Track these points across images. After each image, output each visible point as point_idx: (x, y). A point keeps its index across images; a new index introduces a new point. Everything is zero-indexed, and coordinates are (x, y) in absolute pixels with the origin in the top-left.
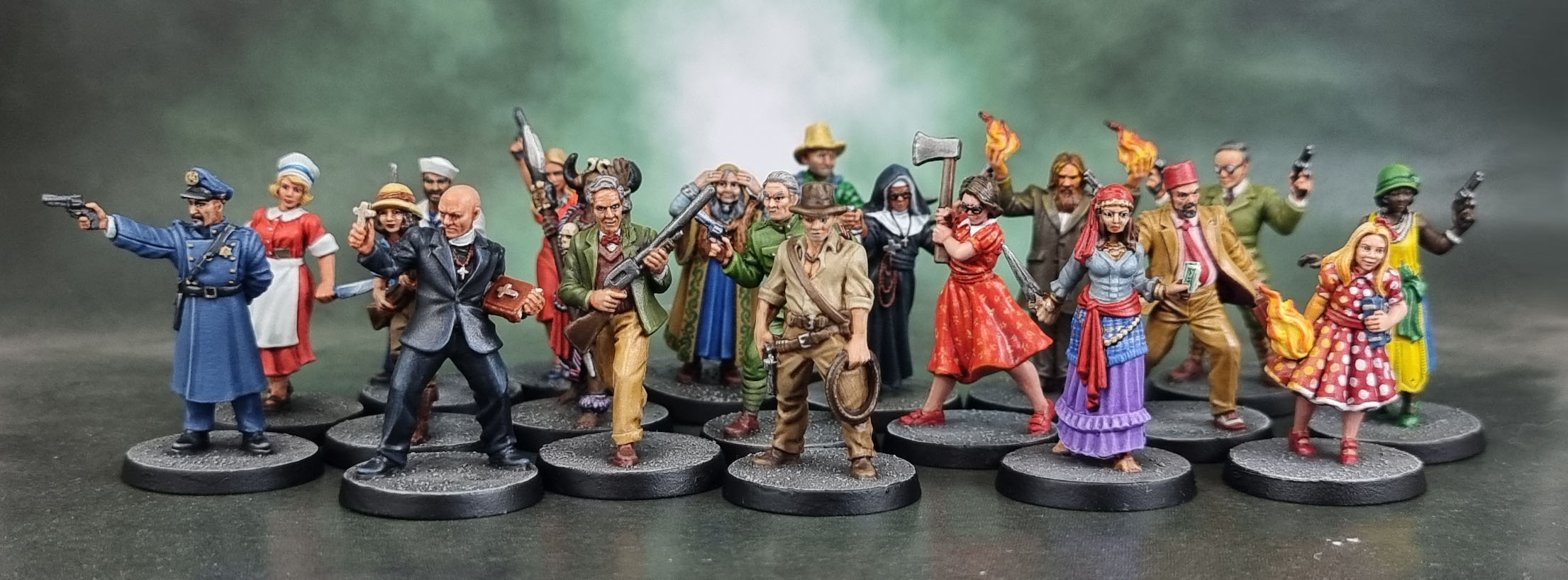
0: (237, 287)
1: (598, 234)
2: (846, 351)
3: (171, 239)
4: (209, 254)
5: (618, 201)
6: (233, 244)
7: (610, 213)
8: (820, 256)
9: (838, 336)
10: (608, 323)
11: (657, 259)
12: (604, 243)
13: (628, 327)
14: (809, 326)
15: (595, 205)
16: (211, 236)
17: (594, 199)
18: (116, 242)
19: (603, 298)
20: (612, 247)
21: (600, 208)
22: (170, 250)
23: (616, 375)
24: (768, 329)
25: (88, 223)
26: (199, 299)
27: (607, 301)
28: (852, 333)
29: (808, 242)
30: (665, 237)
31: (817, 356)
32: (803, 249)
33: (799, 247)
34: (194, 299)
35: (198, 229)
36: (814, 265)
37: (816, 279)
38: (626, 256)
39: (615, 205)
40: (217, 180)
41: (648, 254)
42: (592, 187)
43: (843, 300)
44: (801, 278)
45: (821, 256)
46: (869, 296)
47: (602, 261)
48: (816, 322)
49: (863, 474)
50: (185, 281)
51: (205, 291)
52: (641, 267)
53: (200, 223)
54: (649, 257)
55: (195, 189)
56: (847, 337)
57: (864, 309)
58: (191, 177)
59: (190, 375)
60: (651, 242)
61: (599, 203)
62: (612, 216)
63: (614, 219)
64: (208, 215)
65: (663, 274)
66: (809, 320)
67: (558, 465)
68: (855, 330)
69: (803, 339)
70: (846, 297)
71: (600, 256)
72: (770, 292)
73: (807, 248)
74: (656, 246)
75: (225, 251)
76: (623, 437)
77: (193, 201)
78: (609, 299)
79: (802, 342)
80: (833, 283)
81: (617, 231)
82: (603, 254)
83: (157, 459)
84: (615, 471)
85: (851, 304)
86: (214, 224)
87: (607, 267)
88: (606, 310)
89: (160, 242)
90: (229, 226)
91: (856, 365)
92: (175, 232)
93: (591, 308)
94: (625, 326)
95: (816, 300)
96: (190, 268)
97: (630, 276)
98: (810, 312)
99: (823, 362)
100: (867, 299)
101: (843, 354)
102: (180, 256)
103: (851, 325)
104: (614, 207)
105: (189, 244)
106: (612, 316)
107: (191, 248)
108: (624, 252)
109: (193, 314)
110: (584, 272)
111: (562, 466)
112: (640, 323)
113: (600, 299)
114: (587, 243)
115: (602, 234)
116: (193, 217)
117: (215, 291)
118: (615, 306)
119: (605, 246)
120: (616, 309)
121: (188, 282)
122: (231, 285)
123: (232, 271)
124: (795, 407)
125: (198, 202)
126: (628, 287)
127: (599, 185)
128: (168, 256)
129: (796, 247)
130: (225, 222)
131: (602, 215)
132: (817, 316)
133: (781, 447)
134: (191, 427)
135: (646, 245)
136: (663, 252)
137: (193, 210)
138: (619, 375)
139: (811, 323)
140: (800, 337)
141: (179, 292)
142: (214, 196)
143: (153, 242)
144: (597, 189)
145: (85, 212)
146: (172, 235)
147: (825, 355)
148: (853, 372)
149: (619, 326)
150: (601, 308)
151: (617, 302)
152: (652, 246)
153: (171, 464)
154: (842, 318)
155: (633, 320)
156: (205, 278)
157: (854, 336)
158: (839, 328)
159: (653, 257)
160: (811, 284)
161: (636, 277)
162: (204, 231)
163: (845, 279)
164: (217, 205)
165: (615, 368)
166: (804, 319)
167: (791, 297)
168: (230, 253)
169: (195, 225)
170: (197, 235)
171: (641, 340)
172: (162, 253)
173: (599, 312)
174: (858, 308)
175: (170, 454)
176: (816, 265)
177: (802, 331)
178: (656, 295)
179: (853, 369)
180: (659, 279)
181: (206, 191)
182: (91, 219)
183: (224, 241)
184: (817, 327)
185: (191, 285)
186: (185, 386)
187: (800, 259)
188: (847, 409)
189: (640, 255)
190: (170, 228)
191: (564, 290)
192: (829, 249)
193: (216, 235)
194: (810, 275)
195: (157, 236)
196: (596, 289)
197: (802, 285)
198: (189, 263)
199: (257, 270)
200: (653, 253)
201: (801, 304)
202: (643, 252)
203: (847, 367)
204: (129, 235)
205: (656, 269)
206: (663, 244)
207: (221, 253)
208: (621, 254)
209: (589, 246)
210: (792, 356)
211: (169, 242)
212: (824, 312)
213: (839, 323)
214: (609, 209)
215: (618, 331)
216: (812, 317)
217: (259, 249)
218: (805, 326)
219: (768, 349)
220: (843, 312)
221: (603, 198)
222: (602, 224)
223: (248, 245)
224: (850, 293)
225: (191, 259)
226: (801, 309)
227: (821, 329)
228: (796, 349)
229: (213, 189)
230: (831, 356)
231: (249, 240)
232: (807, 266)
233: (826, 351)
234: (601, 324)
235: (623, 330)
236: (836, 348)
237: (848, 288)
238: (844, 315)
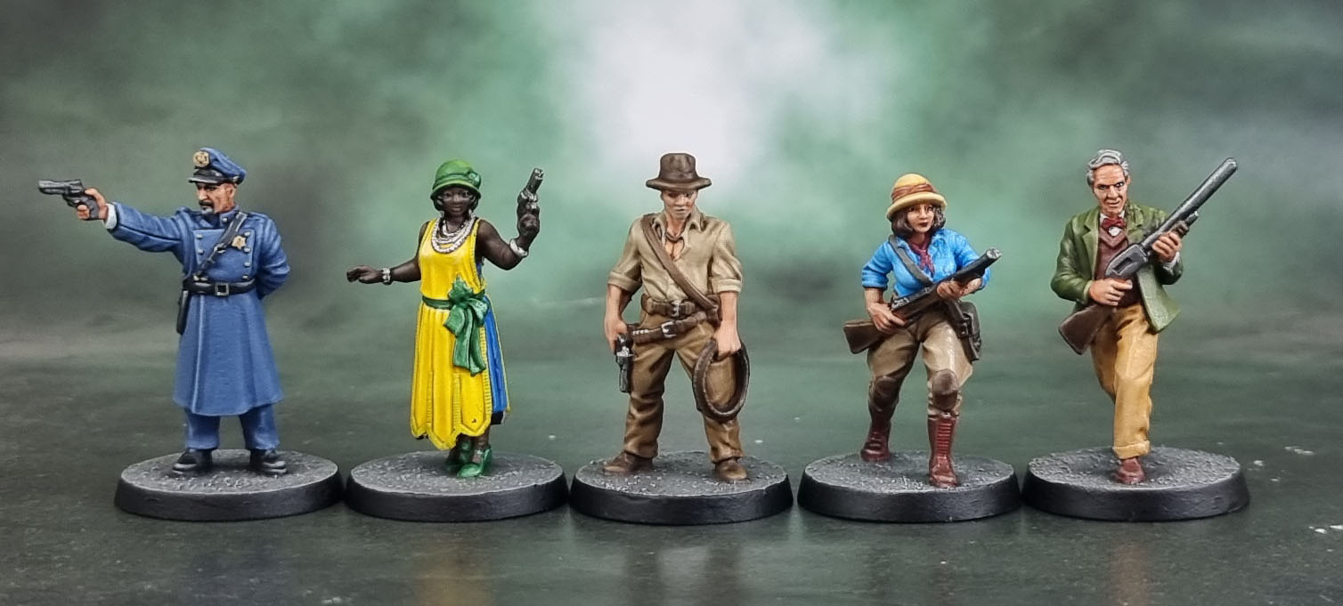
0: (250, 283)
1: (1099, 217)
2: (715, 340)
3: (175, 228)
4: (220, 246)
5: (1122, 179)
6: (247, 234)
7: (1114, 192)
8: (683, 235)
9: (706, 324)
10: (1109, 318)
11: (1168, 244)
12: (1106, 226)
13: (1132, 324)
14: (674, 312)
15: (1097, 183)
16: (221, 225)
17: (1095, 177)
18: (117, 233)
19: (1105, 290)
20: (1115, 231)
21: (1102, 187)
22: (175, 242)
23: (1119, 378)
24: (621, 319)
25: (88, 212)
26: (210, 298)
27: (1110, 293)
28: (721, 320)
29: (669, 219)
30: (1177, 219)
31: (682, 346)
32: (663, 227)
33: (658, 225)
34: (202, 298)
35: (206, 218)
36: (676, 245)
37: (680, 261)
38: (1131, 241)
39: (1119, 183)
40: (230, 162)
41: (1157, 238)
42: (1093, 163)
43: (709, 284)
44: (662, 260)
45: (685, 235)
46: (737, 277)
47: (1103, 248)
48: (682, 309)
49: (733, 477)
50: (192, 277)
51: (216, 288)
52: (1149, 253)
53: (209, 210)
54: (1158, 242)
55: (205, 172)
56: (715, 324)
57: (734, 292)
58: (199, 158)
59: (197, 384)
60: (1160, 226)
61: (1101, 181)
62: (1115, 195)
63: (1118, 199)
64: (220, 201)
65: (1174, 262)
66: (674, 306)
67: (1052, 481)
68: (724, 316)
69: (666, 327)
70: (713, 280)
71: (1101, 241)
72: (623, 276)
73: (666, 227)
74: (1167, 230)
75: (238, 242)
76: (1126, 451)
77: (203, 185)
78: (1112, 290)
79: (665, 331)
80: (699, 265)
81: (1120, 213)
82: (1104, 239)
83: (159, 482)
84: (1119, 488)
85: (719, 287)
86: (224, 212)
87: (1110, 254)
88: (1108, 302)
89: (165, 233)
90: (240, 213)
91: (728, 355)
92: (180, 222)
93: (1091, 301)
94: (1129, 322)
95: (681, 283)
96: (199, 262)
97: (1136, 263)
98: (676, 297)
99: (689, 353)
100: (736, 281)
101: (711, 343)
102: (186, 249)
103: (719, 311)
104: (1118, 185)
105: (198, 234)
106: (1115, 310)
107: (200, 239)
108: (1129, 237)
109: (201, 314)
110: (1083, 262)
111: (1056, 481)
112: (1147, 318)
113: (1102, 290)
114: (1086, 227)
115: (1103, 217)
116: (202, 203)
117: (227, 287)
118: (1118, 299)
119: (1107, 230)
120: (1119, 302)
121: (196, 278)
122: (245, 280)
123: (247, 264)
124: (651, 406)
125: (208, 187)
126: (1133, 277)
127: (1101, 160)
128: (172, 249)
129: (654, 226)
130: (236, 208)
131: (1105, 195)
132: (683, 302)
133: (634, 451)
134: (195, 445)
135: (1154, 230)
136: (1175, 236)
137: (202, 195)
138: (1123, 377)
139: (676, 309)
140: (663, 326)
141: (184, 290)
142: (226, 179)
143: (157, 233)
144: (1098, 165)
145: (84, 199)
146: (177, 226)
147: (692, 345)
148: (722, 363)
149: (1122, 321)
150: (1103, 301)
151: (1121, 293)
152: (1162, 229)
153: (179, 487)
154: (709, 301)
155: (1139, 315)
156: (216, 273)
157: (723, 323)
158: (707, 314)
159: (1163, 242)
160: (674, 266)
161: (1143, 266)
162: (214, 220)
163: (711, 260)
164: (229, 189)
165: (1118, 369)
166: (668, 305)
167: (650, 281)
168: (243, 244)
169: (204, 212)
170: (204, 223)
171: (1149, 337)
172: (166, 245)
173: (1100, 305)
174: (728, 292)
175: (172, 476)
176: (679, 245)
177: (664, 319)
178: (1164, 286)
179: (721, 360)
180: (1169, 268)
181: (218, 174)
182: (91, 207)
183: (237, 230)
184: (683, 314)
185: (200, 281)
186: (191, 397)
187: (661, 239)
188: (715, 405)
189: (1147, 241)
190: (175, 217)
191: (1059, 281)
192: (693, 227)
193: (227, 224)
194: (672, 256)
195: (161, 225)
196: (1096, 279)
197: (664, 268)
198: (198, 257)
199: (270, 263)
200: (1163, 238)
201: (664, 289)
202: (1151, 237)
203: (716, 357)
204: (131, 226)
205: (1166, 256)
206: (1175, 226)
207: (234, 245)
208: (1126, 239)
209: (1088, 230)
210: (652, 347)
211: (174, 233)
212: (690, 296)
213: (707, 310)
214: (1112, 188)
215: (1121, 327)
216: (677, 303)
217: (275, 240)
218: (669, 313)
219: (622, 341)
220: (710, 296)
221: (1107, 176)
222: (1104, 206)
223: (263, 234)
224: (718, 275)
225: (200, 251)
226: (664, 294)
227: (687, 316)
228: (658, 339)
229: (225, 171)
230: (699, 346)
231: (264, 229)
232: (668, 247)
233: (692, 341)
234: (1102, 319)
235: (1127, 327)
236: (702, 338)
237: (715, 269)
238: (712, 300)
